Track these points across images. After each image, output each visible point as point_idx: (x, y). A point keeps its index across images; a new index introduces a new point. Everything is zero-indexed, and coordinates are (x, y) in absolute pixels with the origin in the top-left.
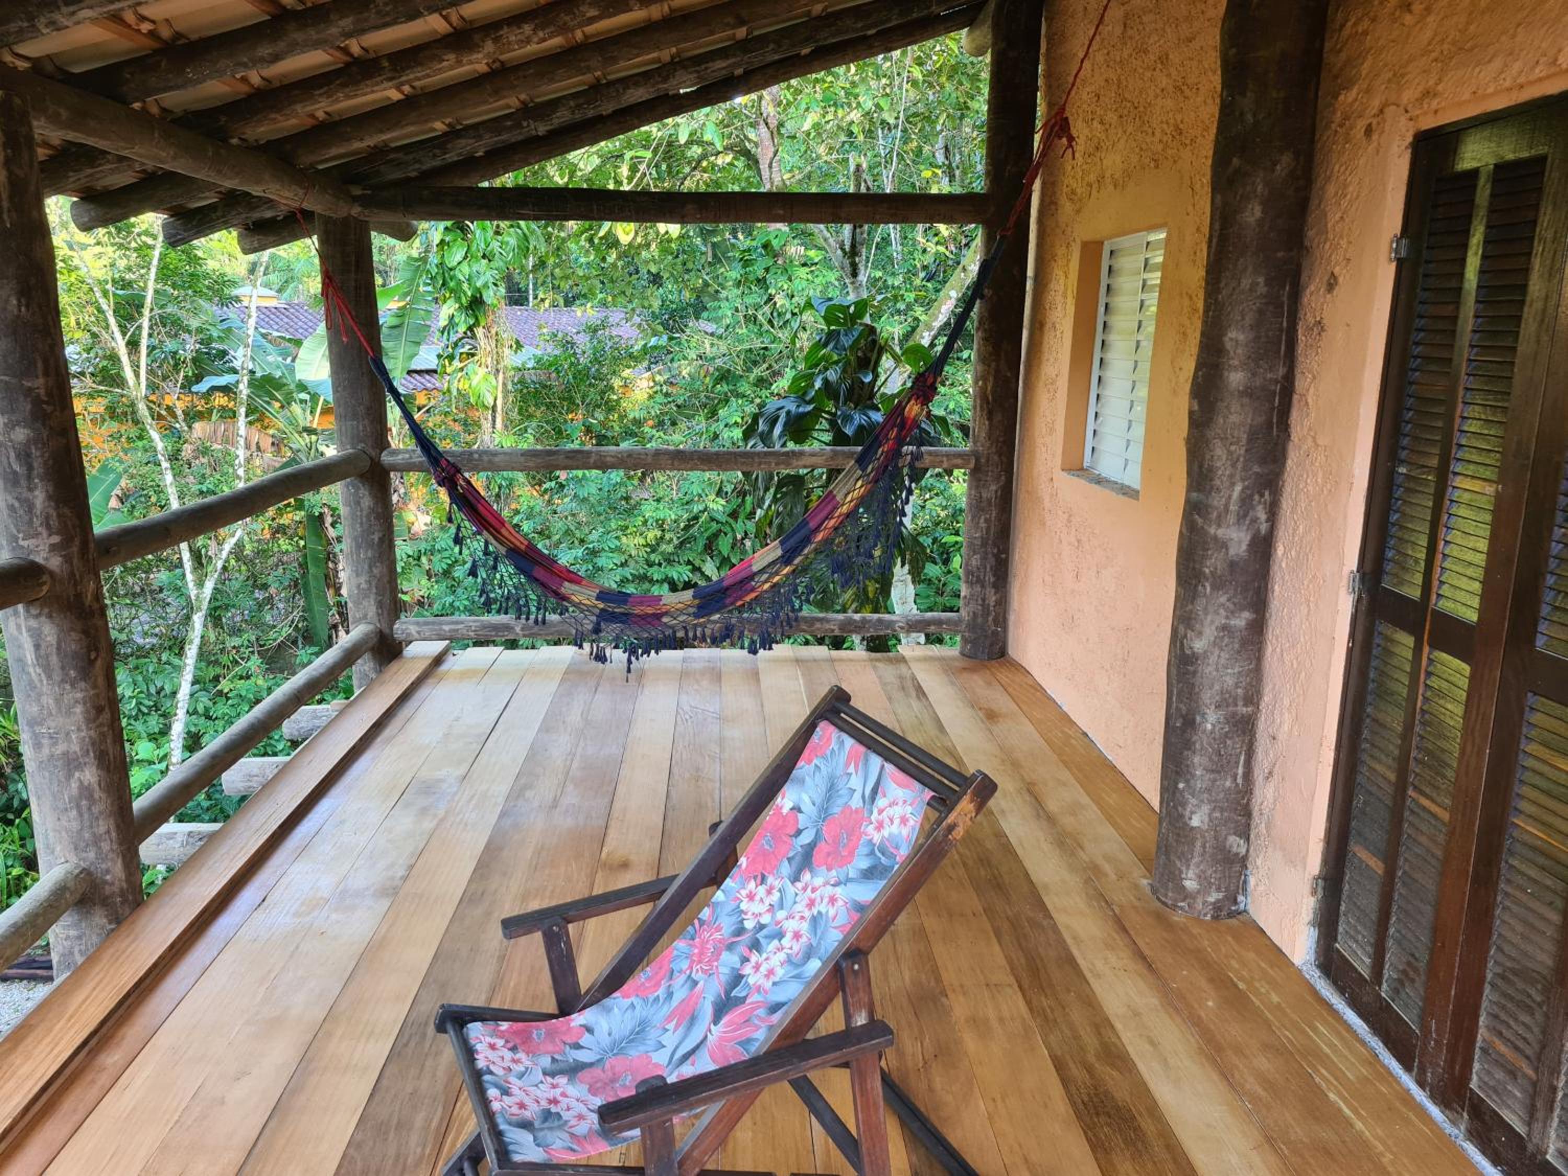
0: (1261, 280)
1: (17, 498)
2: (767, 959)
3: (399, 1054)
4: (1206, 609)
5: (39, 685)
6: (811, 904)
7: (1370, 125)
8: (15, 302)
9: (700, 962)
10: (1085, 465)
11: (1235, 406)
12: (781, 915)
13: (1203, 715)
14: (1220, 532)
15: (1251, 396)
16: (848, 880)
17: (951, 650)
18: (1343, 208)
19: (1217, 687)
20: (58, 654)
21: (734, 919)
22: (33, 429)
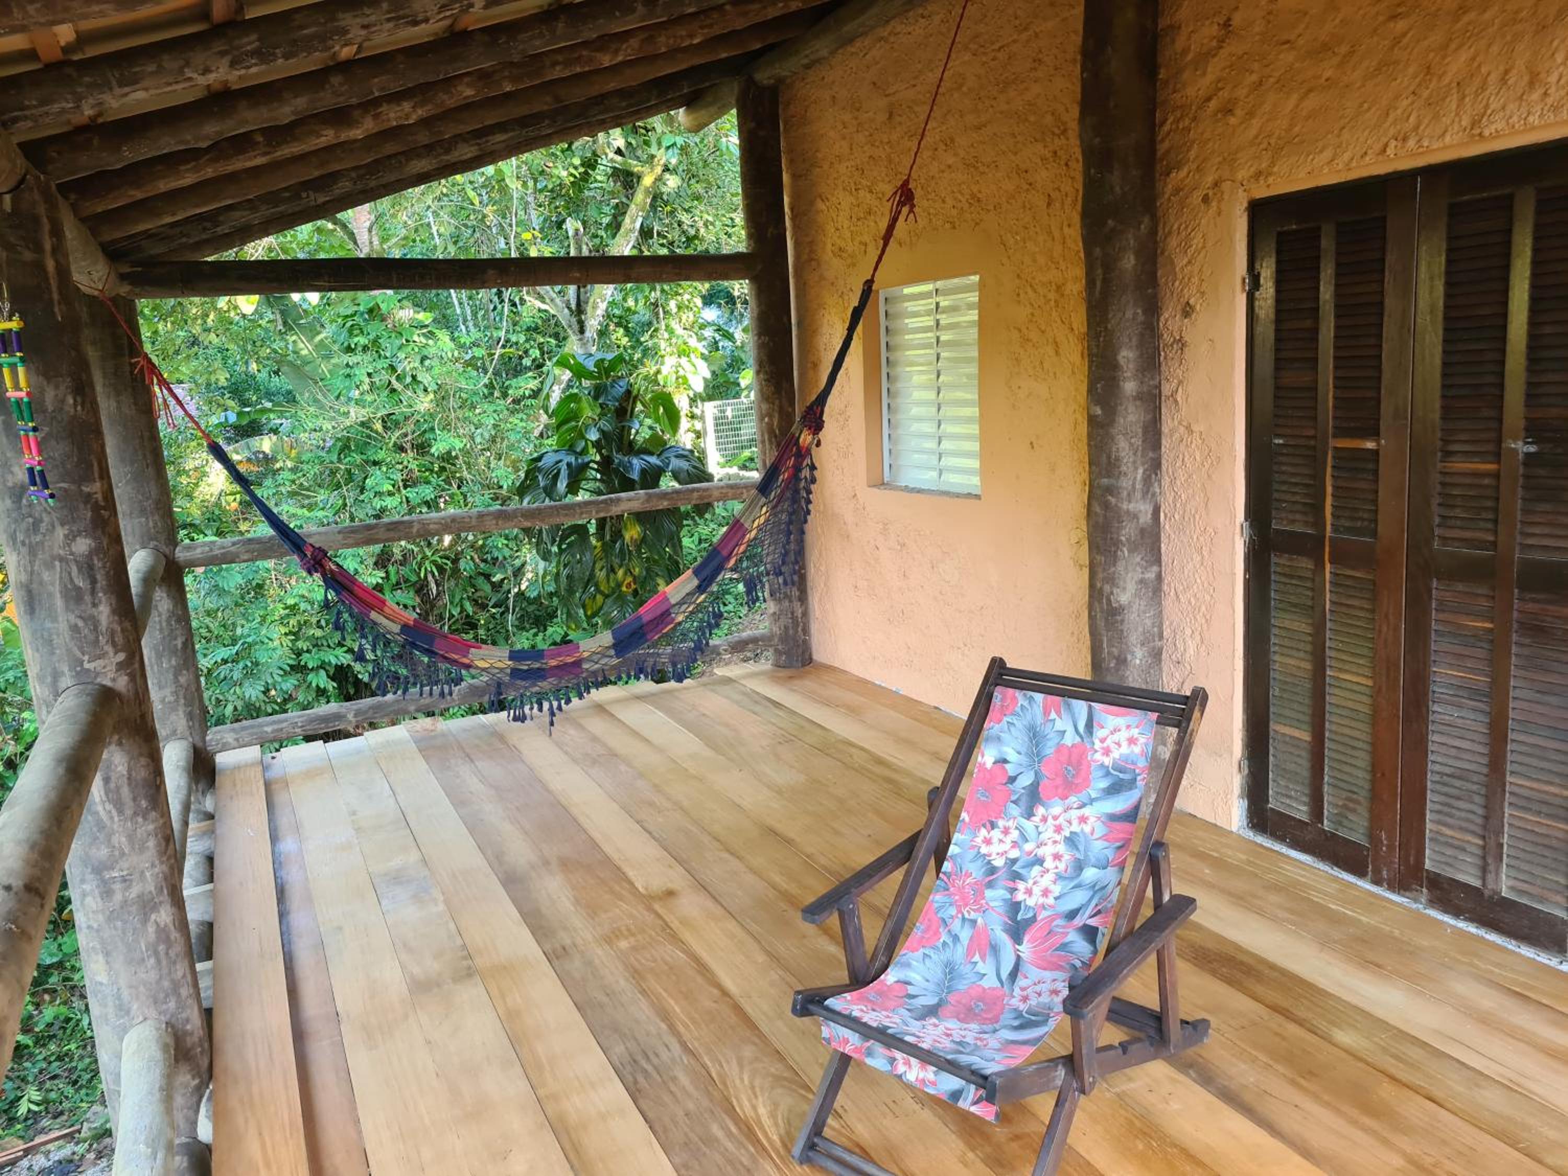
0: (1139, 311)
1: (80, 617)
2: (1035, 883)
3: (639, 1091)
4: (1126, 568)
5: (108, 823)
6: (1058, 829)
7: (1207, 195)
8: (71, 401)
9: (966, 905)
10: (886, 480)
11: (1131, 409)
12: (1028, 847)
13: (1133, 653)
14: (1131, 506)
15: (1141, 399)
16: (1092, 801)
17: (765, 665)
18: (1189, 254)
19: (1141, 629)
20: (129, 785)
21: (979, 863)
22: (95, 539)
